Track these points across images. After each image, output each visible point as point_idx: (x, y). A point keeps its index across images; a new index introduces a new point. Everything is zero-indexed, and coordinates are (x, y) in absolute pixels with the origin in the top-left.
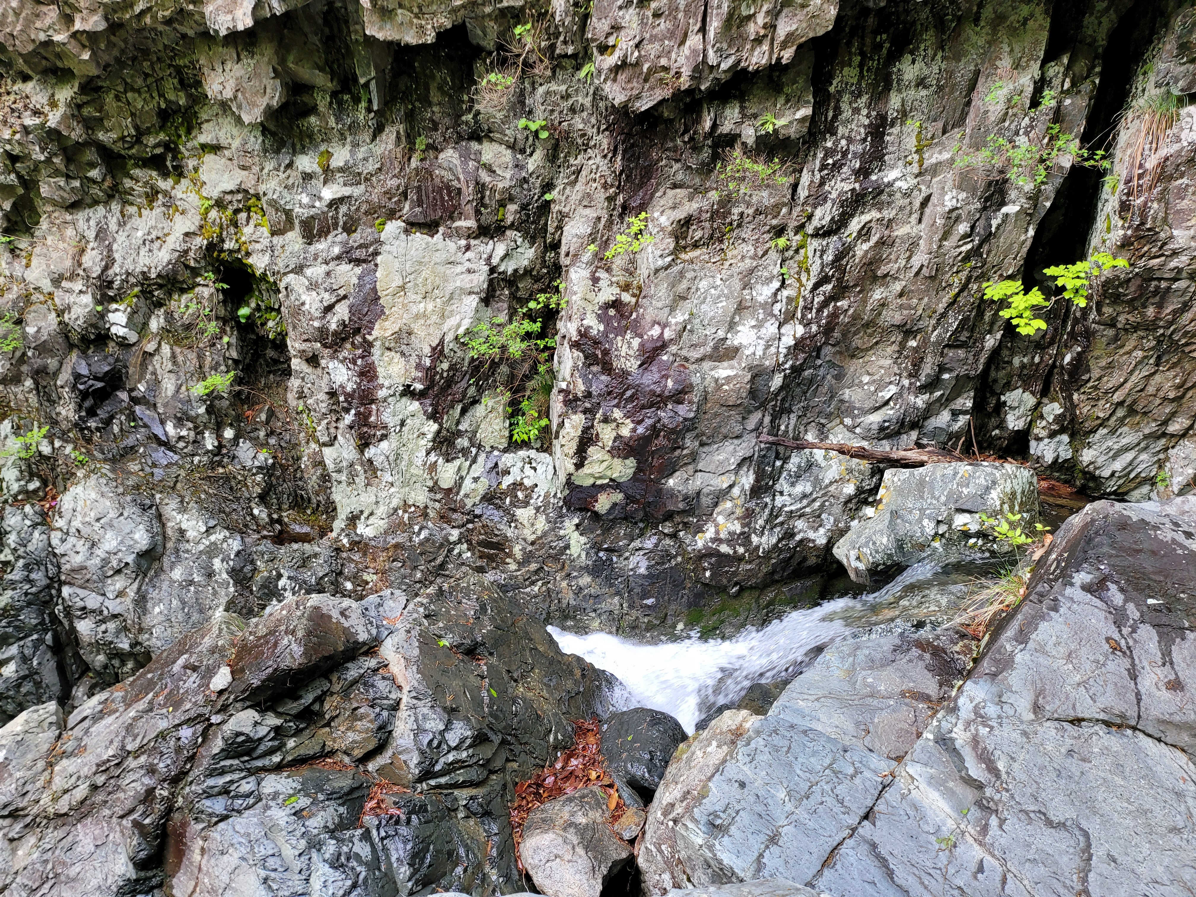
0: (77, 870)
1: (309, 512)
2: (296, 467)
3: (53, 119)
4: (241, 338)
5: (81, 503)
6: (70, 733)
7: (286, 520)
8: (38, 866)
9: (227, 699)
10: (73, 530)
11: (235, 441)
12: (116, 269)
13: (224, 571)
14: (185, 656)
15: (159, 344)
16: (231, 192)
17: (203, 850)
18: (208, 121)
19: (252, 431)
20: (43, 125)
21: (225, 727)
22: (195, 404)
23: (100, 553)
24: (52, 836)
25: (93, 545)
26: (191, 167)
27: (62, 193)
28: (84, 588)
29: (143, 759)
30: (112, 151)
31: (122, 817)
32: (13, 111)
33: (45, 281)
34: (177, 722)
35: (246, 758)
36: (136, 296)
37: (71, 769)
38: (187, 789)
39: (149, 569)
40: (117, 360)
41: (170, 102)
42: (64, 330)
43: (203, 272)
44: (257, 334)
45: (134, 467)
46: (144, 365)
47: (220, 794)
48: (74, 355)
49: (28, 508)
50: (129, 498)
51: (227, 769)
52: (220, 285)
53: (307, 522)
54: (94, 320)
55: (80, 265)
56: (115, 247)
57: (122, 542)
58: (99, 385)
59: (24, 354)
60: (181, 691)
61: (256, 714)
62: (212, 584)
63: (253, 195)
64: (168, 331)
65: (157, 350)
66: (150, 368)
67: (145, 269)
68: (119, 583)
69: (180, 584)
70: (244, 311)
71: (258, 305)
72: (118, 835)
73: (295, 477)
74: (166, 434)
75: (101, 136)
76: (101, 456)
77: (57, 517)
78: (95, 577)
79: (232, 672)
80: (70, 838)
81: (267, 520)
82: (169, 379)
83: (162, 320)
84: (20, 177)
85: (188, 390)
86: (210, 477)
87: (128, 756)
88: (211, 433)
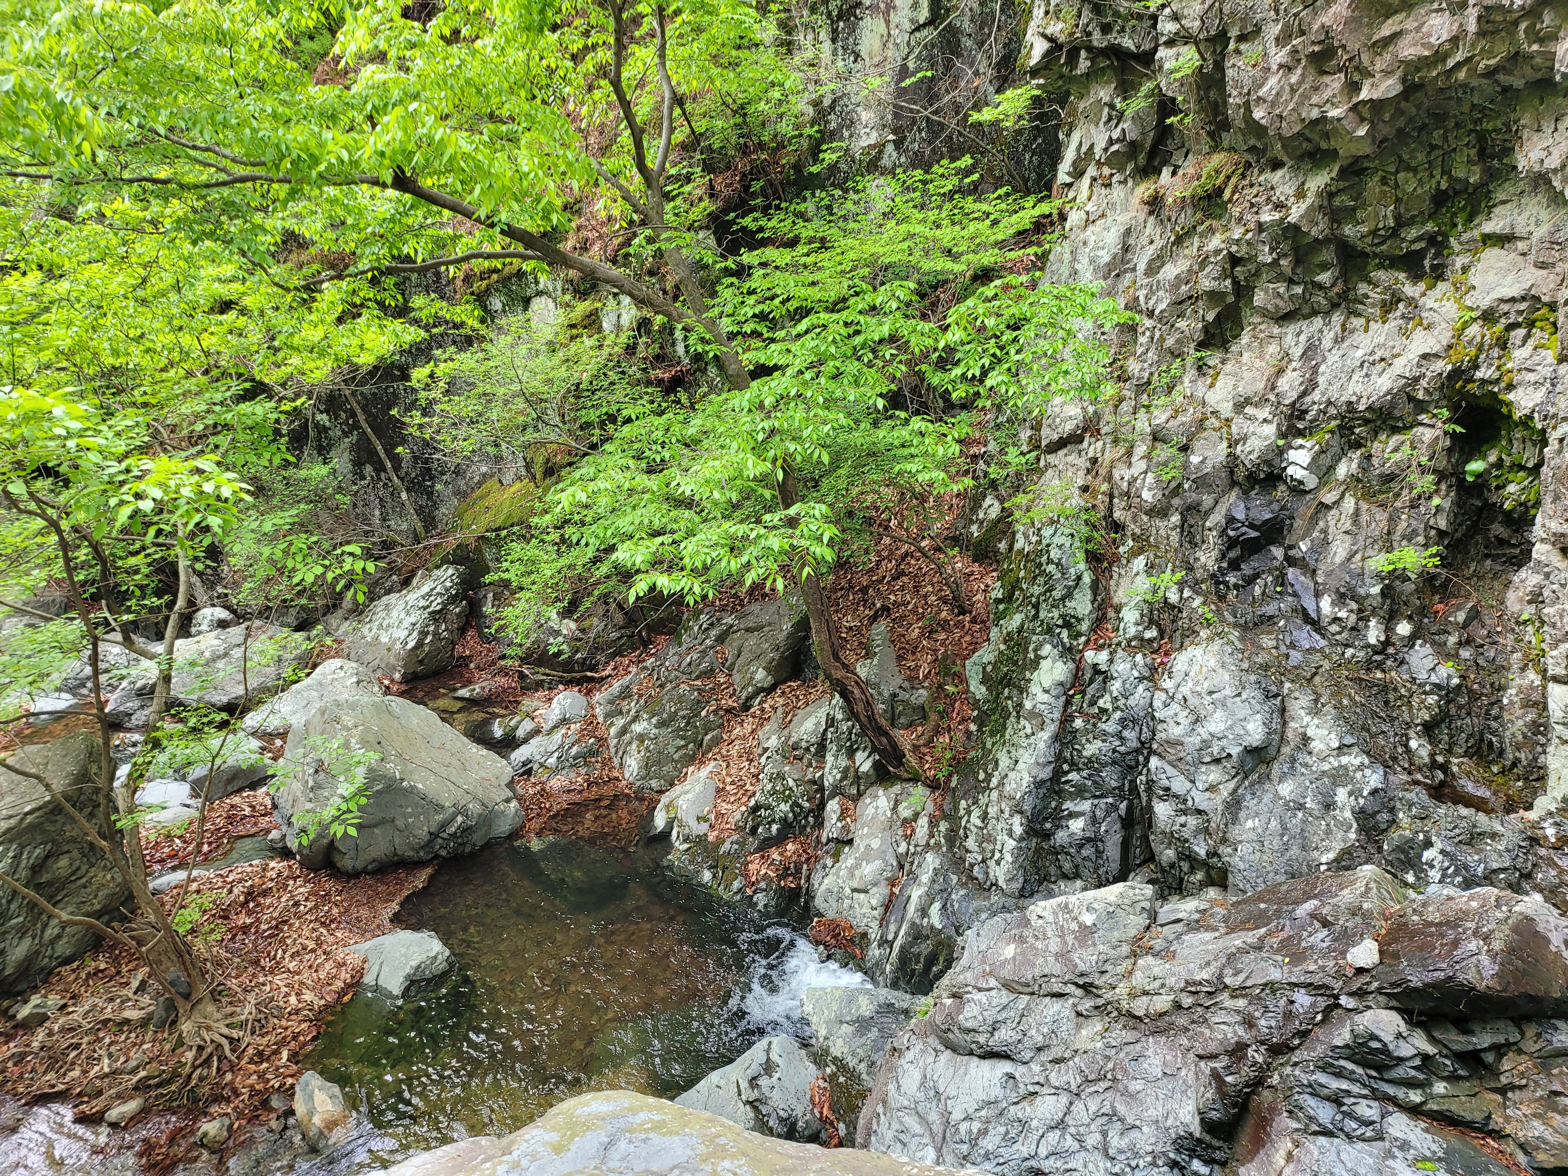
0: (1139, 1087)
1: (1495, 769)
2: (1493, 699)
3: (1296, 213)
4: (1459, 503)
5: (1196, 668)
6: (1159, 929)
7: (1455, 769)
8: (1098, 1057)
9: (1367, 984)
10: (1179, 696)
11: (1410, 641)
12: (1316, 396)
13: (1348, 808)
14: (1316, 902)
15: (1343, 495)
16: (1513, 300)
17: (1290, 1156)
18: (1504, 202)
19: (1438, 633)
20: (1282, 220)
21: (1357, 1018)
22: (1368, 580)
23: (1203, 731)
24: (1119, 1034)
25: (1197, 720)
26: (1458, 265)
27: (1278, 301)
28: (1174, 766)
29: (1241, 1003)
30: (1354, 248)
31: (1201, 1057)
32: (1252, 205)
33: (1226, 404)
34: (1294, 980)
35: (1374, 1074)
36: (1332, 432)
37: (1157, 971)
38: (1288, 1070)
39: (1253, 770)
40: (1283, 508)
41: (1457, 180)
42: (1232, 462)
43: (1431, 408)
44: (1486, 500)
45: (1267, 641)
46: (1314, 520)
47: (1328, 1099)
48: (1233, 495)
49: (1139, 657)
50: (1253, 678)
51: (1345, 1073)
52: (1450, 427)
53: (1488, 783)
54: (1269, 457)
55: (1273, 388)
56: (1322, 368)
57: (1231, 728)
58: (1254, 534)
59: (1180, 485)
60: (1304, 944)
61: (1402, 1023)
62: (1328, 819)
63: (1546, 304)
64: (1359, 480)
65: (1337, 503)
66: (1321, 524)
67: (1354, 399)
68: (1214, 775)
69: (1286, 804)
70: (1476, 466)
71: (1500, 459)
72: (1191, 1075)
73: (1487, 713)
74: (1318, 610)
75: (1348, 230)
76: (1231, 619)
77: (1166, 676)
78: (1189, 758)
79: (1381, 952)
80: (1138, 1047)
81: (1427, 760)
82: (1343, 542)
83: (1354, 465)
84: (1236, 282)
85: (1363, 559)
86: (1361, 680)
87: (1222, 990)
88: (1378, 622)
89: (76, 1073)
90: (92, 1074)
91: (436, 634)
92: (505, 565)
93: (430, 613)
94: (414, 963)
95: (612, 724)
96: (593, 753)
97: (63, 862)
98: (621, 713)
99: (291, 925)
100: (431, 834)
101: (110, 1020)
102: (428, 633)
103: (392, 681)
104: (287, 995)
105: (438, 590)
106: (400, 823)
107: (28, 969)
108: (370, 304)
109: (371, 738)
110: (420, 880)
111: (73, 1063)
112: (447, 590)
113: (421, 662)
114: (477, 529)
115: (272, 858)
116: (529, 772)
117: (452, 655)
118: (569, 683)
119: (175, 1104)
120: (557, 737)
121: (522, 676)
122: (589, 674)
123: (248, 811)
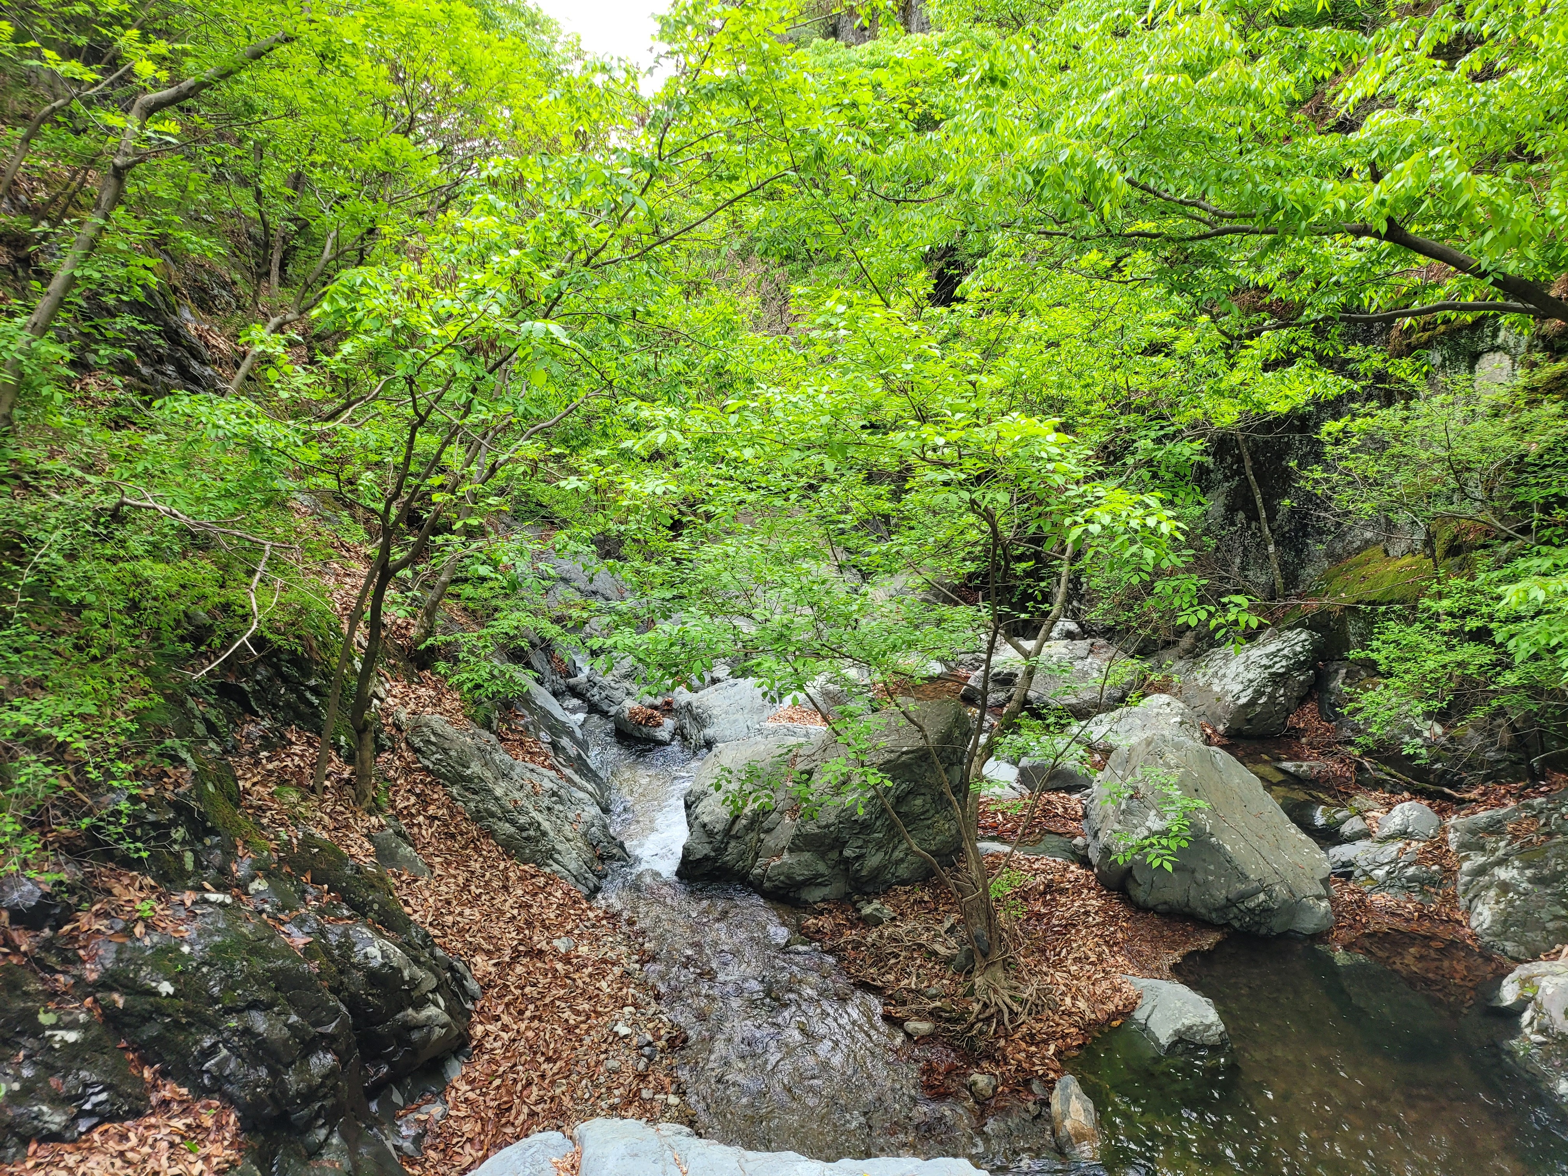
89: (891, 977)
90: (902, 984)
91: (1272, 696)
92: (1375, 644)
93: (1270, 674)
94: (1187, 1022)
95: (1467, 858)
96: (1431, 881)
97: (919, 802)
98: (1482, 848)
99: (1078, 931)
100: (1228, 899)
101: (923, 946)
102: (1264, 693)
103: (1215, 731)
104: (1063, 994)
105: (1285, 652)
106: (1199, 876)
107: (876, 877)
108: (1307, 353)
109: (1189, 782)
110: (1209, 941)
111: (891, 968)
112: (1296, 654)
113: (1249, 721)
114: (1346, 598)
115: (1073, 862)
116: (1348, 876)
117: (1284, 724)
118: (1417, 793)
119: (957, 1043)
120: (1393, 849)
121: (1360, 768)
122: (1447, 790)
123: (1060, 811)
